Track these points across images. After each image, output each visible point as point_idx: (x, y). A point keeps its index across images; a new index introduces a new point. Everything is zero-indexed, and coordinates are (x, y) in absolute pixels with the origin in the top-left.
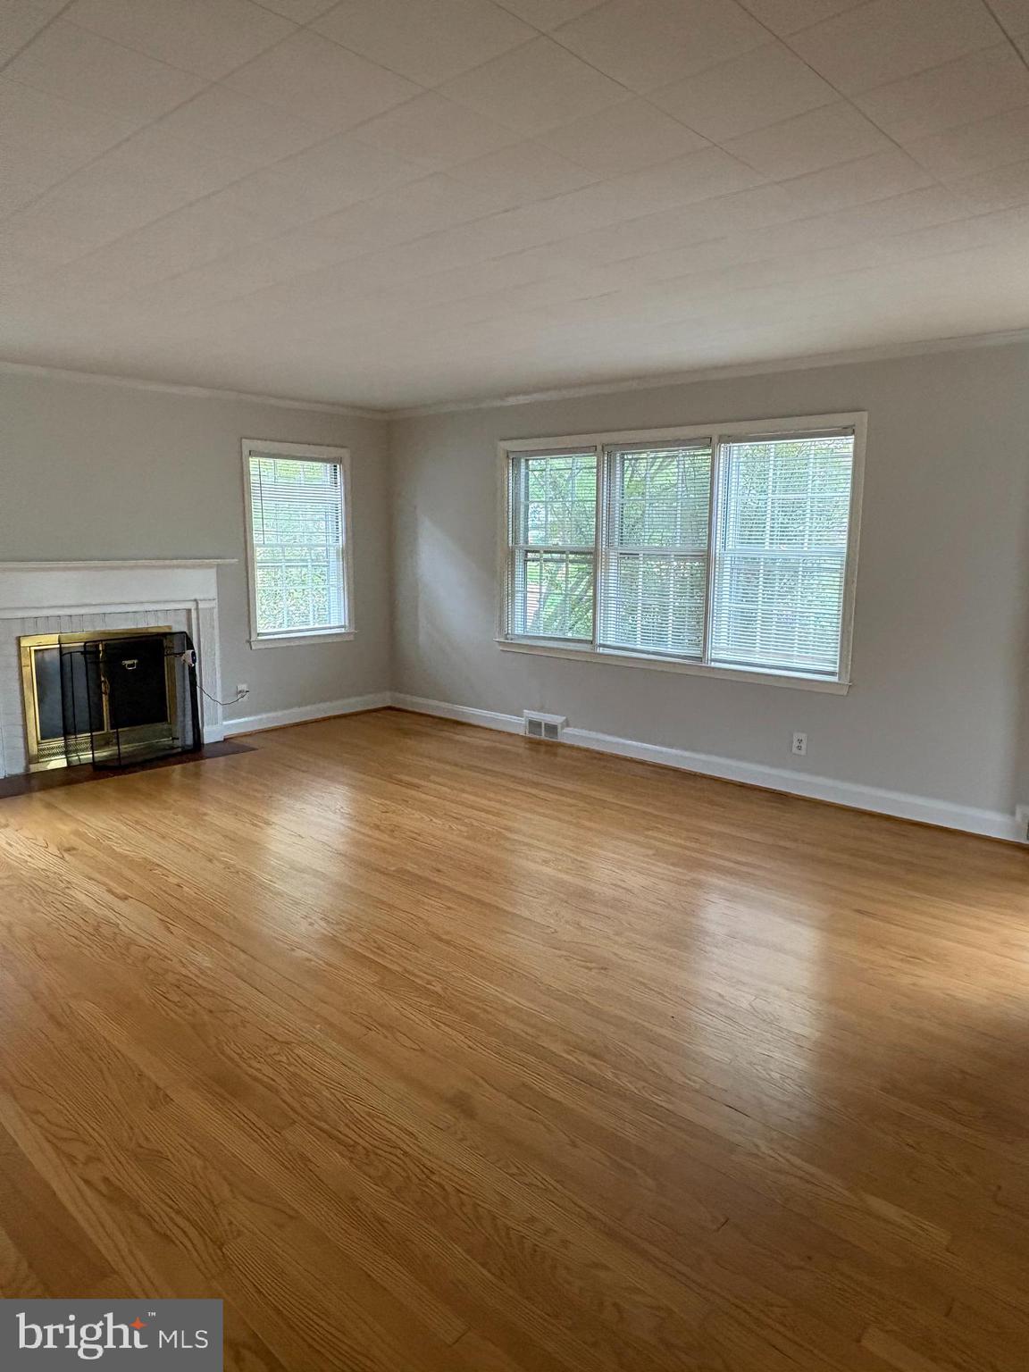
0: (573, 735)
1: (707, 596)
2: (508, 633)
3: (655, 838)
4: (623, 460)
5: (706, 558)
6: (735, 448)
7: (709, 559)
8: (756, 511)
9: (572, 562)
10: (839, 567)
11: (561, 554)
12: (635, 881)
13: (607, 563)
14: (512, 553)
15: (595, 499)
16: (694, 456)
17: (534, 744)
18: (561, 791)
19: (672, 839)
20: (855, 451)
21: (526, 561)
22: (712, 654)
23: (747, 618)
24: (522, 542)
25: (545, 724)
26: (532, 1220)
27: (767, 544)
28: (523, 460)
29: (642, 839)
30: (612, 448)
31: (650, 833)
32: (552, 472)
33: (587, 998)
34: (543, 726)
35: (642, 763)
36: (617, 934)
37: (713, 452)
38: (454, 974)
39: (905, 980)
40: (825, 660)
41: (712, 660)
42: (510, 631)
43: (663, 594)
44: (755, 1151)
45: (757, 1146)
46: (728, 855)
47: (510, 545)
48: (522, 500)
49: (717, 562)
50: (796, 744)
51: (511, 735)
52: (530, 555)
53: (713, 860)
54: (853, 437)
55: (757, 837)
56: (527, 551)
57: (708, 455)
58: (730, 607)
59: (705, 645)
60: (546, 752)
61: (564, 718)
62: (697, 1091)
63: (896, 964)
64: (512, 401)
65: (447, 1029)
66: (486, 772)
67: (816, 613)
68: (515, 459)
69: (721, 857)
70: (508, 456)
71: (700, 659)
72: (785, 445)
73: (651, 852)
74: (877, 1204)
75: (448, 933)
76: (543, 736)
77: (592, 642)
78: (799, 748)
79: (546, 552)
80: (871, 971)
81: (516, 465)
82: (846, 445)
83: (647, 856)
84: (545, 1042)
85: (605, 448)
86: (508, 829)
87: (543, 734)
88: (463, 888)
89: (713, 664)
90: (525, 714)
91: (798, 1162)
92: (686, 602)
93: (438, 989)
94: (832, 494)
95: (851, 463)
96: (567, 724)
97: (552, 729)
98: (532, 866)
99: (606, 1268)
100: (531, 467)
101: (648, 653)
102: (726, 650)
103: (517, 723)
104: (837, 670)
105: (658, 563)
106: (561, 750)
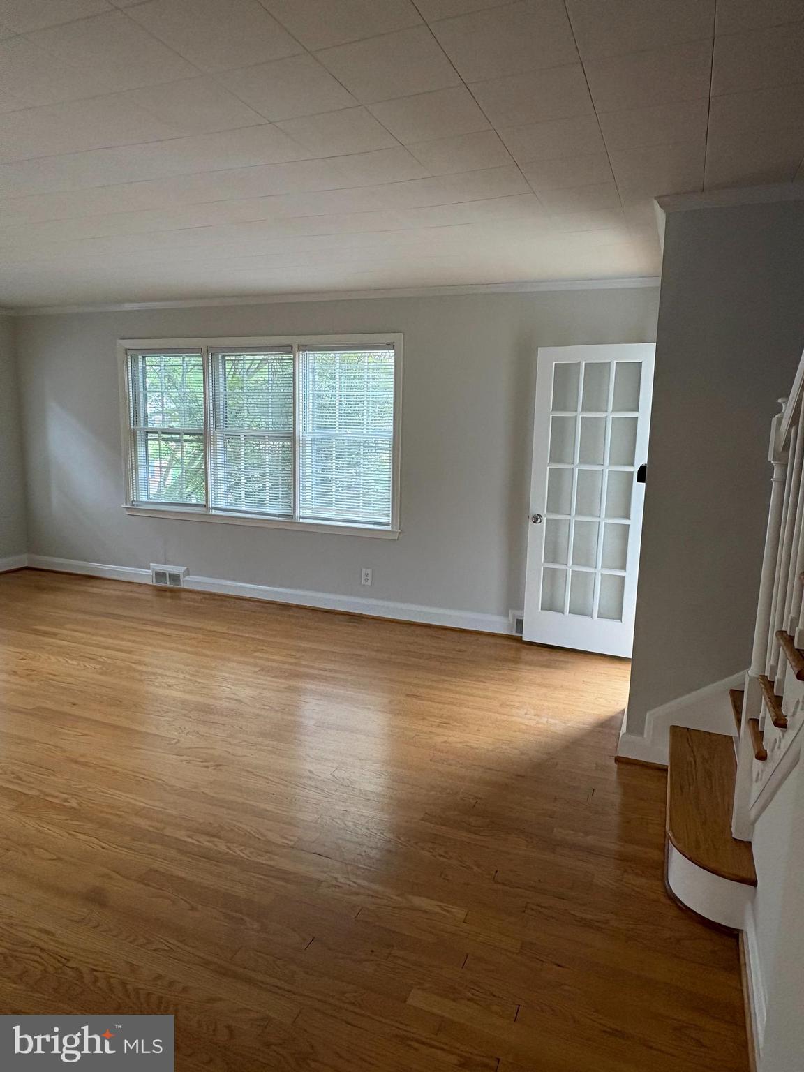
0: (193, 581)
1: (294, 467)
2: (134, 501)
3: (260, 658)
4: (224, 361)
5: (292, 438)
6: (311, 355)
7: (294, 439)
8: (330, 404)
9: (186, 441)
10: (388, 446)
11: (178, 435)
12: (245, 693)
13: (215, 442)
14: (135, 434)
15: (203, 390)
16: (282, 359)
17: (160, 591)
18: (187, 628)
19: (276, 658)
20: (395, 362)
21: (147, 440)
22: (300, 512)
23: (326, 485)
24: (142, 424)
25: (170, 574)
26: (159, 977)
27: (337, 428)
28: (140, 357)
29: (252, 660)
30: (213, 351)
31: (256, 654)
32: (166, 368)
33: (206, 791)
34: (168, 575)
35: (249, 600)
36: (231, 736)
37: (294, 357)
38: (89, 790)
39: (439, 740)
40: (383, 515)
41: (300, 517)
42: (135, 499)
43: (261, 466)
44: (334, 883)
45: (336, 878)
46: (317, 665)
47: (132, 427)
48: (141, 389)
49: (301, 442)
50: (364, 577)
51: (140, 585)
52: (150, 436)
53: (306, 670)
54: (393, 351)
55: (338, 649)
56: (147, 432)
57: (291, 359)
58: (313, 476)
59: (294, 505)
60: (172, 597)
61: (185, 568)
62: (292, 847)
63: (434, 730)
64: (128, 307)
65: (82, 836)
66: (119, 617)
67: (375, 480)
68: (133, 355)
69: (312, 667)
70: (126, 354)
71: (291, 517)
72: (348, 355)
73: (257, 669)
74: (418, 901)
75: (82, 756)
76: (168, 584)
77: (205, 506)
78: (367, 580)
79: (163, 433)
80: (416, 737)
81: (134, 360)
82: (389, 356)
83: (255, 672)
84: (169, 831)
85: (209, 350)
86: (139, 663)
87: (168, 582)
88: (98, 717)
89: (301, 520)
90: (151, 567)
91: (365, 883)
92: (279, 473)
93: (74, 803)
94: (383, 393)
95: (393, 370)
96: (187, 573)
97: (175, 578)
98: (160, 691)
99: (220, 999)
100: (147, 363)
101: (251, 513)
102: (310, 509)
103: (145, 575)
104: (390, 521)
105: (258, 443)
106: (184, 595)
